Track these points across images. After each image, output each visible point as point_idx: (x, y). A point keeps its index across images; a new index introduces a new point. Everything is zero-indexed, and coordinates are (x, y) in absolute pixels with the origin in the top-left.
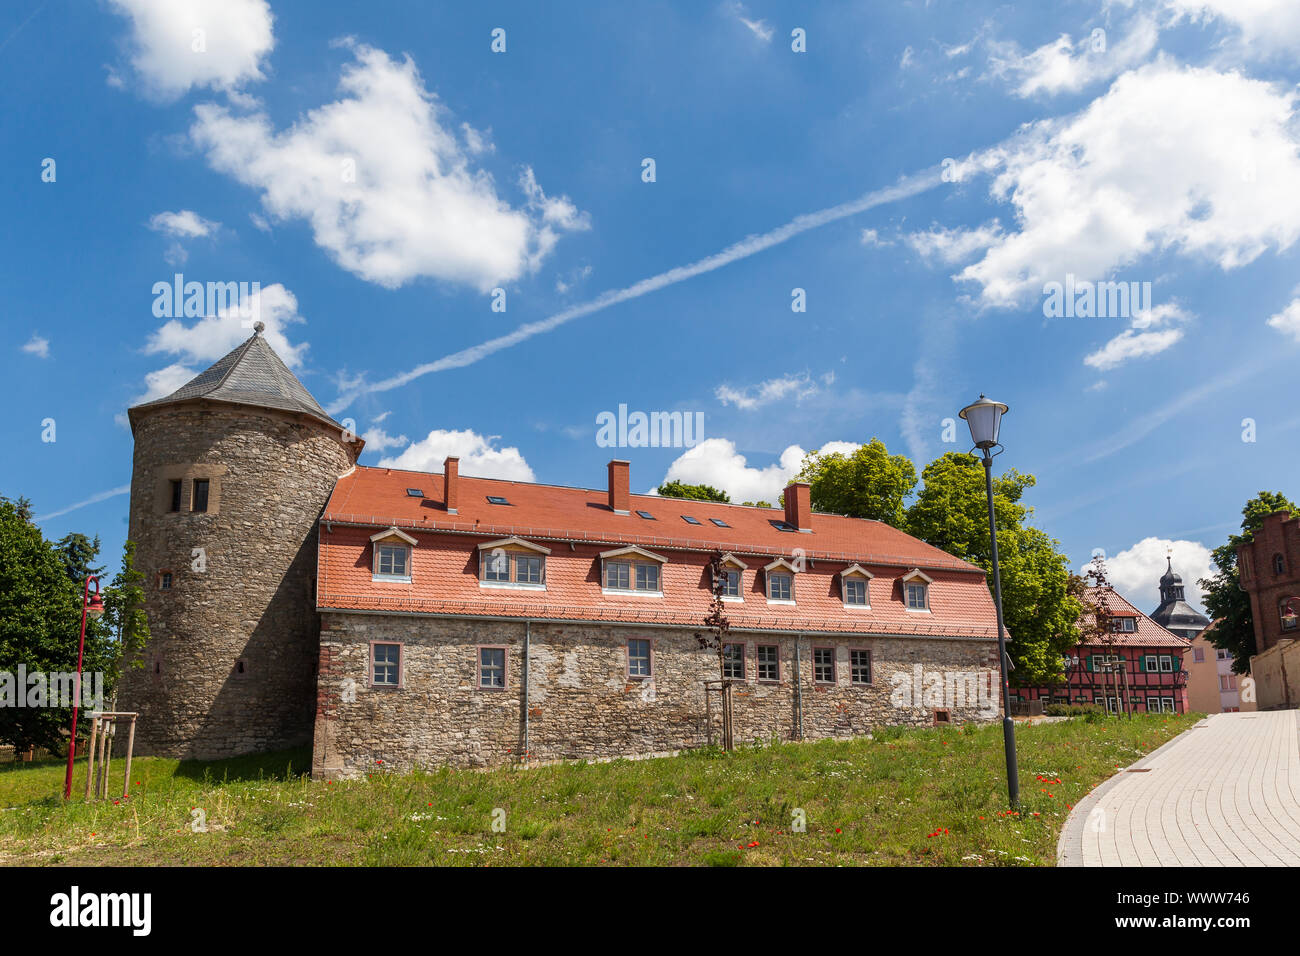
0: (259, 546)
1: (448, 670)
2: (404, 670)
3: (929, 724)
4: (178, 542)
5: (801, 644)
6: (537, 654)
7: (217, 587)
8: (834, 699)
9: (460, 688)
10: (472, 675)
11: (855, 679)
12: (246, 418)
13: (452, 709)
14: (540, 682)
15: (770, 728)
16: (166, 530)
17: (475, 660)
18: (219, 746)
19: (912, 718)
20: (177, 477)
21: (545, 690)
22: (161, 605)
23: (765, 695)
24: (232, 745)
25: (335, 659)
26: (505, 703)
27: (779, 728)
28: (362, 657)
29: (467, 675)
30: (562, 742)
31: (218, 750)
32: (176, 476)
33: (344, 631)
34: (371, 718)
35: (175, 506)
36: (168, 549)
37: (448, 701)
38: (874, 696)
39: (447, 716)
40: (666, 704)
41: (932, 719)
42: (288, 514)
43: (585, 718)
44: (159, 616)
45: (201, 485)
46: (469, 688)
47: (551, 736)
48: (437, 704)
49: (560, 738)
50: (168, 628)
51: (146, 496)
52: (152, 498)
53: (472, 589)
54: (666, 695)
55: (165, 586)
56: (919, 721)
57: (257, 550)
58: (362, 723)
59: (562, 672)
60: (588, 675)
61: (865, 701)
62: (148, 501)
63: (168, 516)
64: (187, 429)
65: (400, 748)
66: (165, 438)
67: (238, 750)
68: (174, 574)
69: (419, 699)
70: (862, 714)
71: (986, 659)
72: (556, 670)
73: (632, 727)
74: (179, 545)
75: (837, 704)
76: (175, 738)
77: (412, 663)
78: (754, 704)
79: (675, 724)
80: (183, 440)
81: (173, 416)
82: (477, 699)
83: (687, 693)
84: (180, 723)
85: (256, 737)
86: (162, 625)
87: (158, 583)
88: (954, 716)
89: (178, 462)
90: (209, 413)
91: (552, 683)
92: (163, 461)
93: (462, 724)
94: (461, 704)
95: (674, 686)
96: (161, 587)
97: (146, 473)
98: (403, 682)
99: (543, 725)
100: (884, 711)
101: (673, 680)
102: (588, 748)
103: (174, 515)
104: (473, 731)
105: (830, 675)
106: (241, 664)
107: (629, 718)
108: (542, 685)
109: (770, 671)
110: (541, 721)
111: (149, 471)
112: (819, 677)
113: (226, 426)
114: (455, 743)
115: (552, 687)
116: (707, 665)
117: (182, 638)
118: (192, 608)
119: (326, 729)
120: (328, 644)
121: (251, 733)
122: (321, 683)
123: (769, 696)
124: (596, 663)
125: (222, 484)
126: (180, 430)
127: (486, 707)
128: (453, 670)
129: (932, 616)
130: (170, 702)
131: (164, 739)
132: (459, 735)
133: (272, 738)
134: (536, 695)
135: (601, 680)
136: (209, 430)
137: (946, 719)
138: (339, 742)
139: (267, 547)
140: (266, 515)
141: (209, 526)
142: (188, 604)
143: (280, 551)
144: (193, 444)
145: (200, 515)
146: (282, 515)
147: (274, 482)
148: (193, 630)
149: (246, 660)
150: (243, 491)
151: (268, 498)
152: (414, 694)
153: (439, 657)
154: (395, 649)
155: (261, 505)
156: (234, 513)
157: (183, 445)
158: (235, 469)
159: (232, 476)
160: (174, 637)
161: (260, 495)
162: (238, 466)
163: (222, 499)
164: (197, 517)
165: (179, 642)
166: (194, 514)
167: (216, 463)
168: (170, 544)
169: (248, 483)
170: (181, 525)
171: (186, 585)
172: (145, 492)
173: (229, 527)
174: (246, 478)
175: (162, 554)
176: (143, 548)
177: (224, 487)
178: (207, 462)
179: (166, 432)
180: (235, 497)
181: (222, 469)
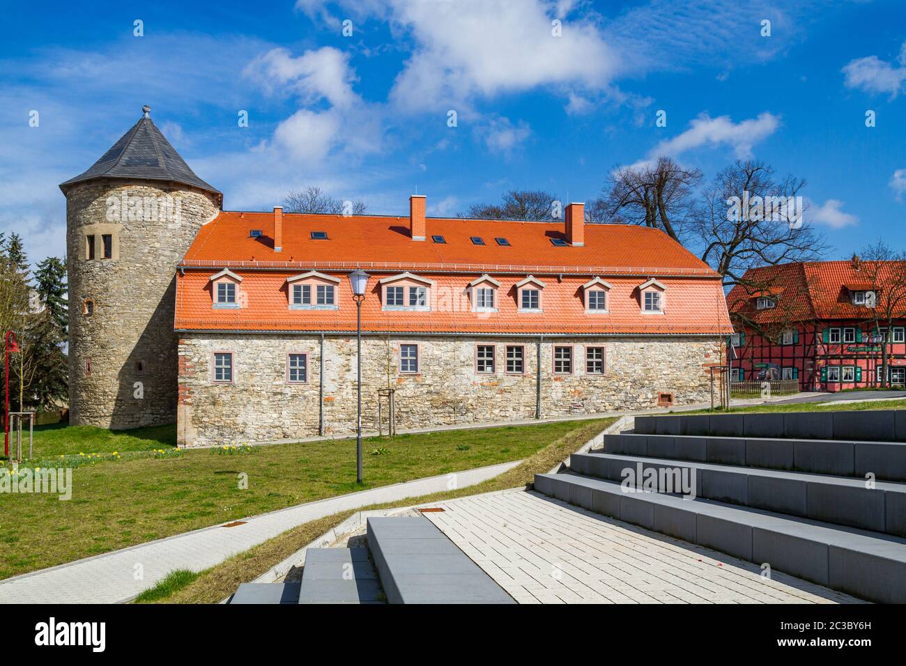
0: (147, 281)
1: (266, 371)
2: (235, 371)
3: (653, 404)
4: (95, 281)
5: (543, 345)
6: (330, 357)
7: (121, 311)
8: (570, 386)
9: (274, 383)
10: (283, 373)
11: (590, 370)
13: (269, 397)
14: (333, 378)
15: (514, 409)
16: (87, 272)
17: (285, 362)
18: (130, 420)
19: (638, 400)
20: (92, 234)
21: (336, 383)
22: (88, 324)
23: (511, 384)
24: (137, 419)
25: (188, 364)
26: (306, 393)
27: (522, 409)
28: (207, 362)
29: (280, 374)
30: (349, 420)
31: (129, 422)
33: (194, 345)
34: (214, 404)
35: (92, 255)
36: (89, 285)
37: (267, 392)
38: (606, 383)
39: (265, 402)
40: (429, 392)
41: (657, 399)
42: (166, 256)
43: (366, 403)
44: (87, 332)
45: (107, 239)
46: (281, 382)
47: (341, 416)
48: (258, 394)
49: (348, 417)
51: (74, 247)
52: (78, 249)
53: (283, 311)
54: (430, 385)
55: (89, 311)
56: (645, 402)
57: (145, 283)
58: (208, 407)
59: (349, 370)
60: (369, 372)
61: (598, 388)
62: (75, 251)
63: (88, 262)
64: (96, 199)
65: (235, 424)
66: (82, 205)
67: (142, 423)
68: (94, 302)
69: (246, 390)
70: (594, 398)
71: (711, 351)
72: (344, 369)
73: (402, 410)
74: (96, 283)
75: (573, 390)
76: (103, 415)
77: (240, 366)
78: (502, 391)
79: (437, 408)
80: (93, 208)
81: (86, 189)
82: (287, 390)
83: (446, 384)
84: (104, 404)
85: (153, 414)
86: (89, 338)
87: (85, 309)
88: (677, 397)
89: (91, 223)
90: (109, 186)
91: (341, 378)
92: (82, 222)
93: (277, 408)
94: (275, 394)
95: (436, 379)
96: (87, 312)
97: (73, 231)
98: (235, 378)
99: (334, 408)
100: (614, 395)
101: (435, 374)
102: (368, 424)
103: (92, 261)
104: (284, 413)
105: (568, 367)
106: (140, 364)
107: (400, 403)
108: (334, 380)
109: (516, 365)
110: (333, 405)
111: (75, 230)
112: (558, 369)
114: (272, 421)
115: (341, 381)
116: (464, 362)
117: (102, 348)
118: (106, 326)
119: (184, 413)
120: (183, 354)
121: (149, 411)
122: (180, 380)
123: (514, 385)
124: (375, 363)
125: (120, 238)
126: (91, 199)
127: (294, 396)
128: (270, 371)
129: (665, 317)
130: (97, 390)
131: (96, 415)
132: (275, 415)
133: (164, 414)
134: (329, 387)
135: (379, 376)
137: (670, 400)
138: (193, 420)
139: (153, 281)
140: (150, 258)
141: (114, 268)
142: (104, 323)
143: (162, 283)
144: (100, 210)
145: (108, 260)
146: (161, 257)
147: (155, 233)
148: (108, 342)
149: (143, 361)
150: (133, 242)
151: (151, 246)
152: (242, 388)
153: (259, 361)
154: (229, 356)
155: (147, 251)
156: (129, 258)
157: (94, 210)
158: (128, 226)
159: (126, 232)
160: (97, 347)
161: (146, 244)
162: (130, 224)
163: (121, 249)
164: (105, 262)
165: (100, 350)
166: (103, 260)
167: (116, 223)
168: (90, 282)
169: (137, 235)
170: (96, 269)
171: (102, 311)
172: (73, 244)
173: (126, 269)
174: (136, 232)
175: (86, 289)
176: (75, 284)
177: (122, 240)
178: (110, 222)
179: (83, 201)
180: (129, 247)
181: (119, 227)
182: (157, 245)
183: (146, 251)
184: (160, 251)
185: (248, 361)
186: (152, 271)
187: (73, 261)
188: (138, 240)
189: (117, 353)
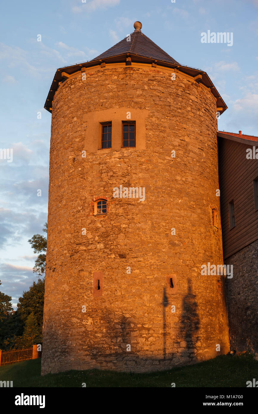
4: (111, 173)
12: (162, 73)
22: (97, 229)
32: (107, 119)
35: (106, 143)
36: (102, 180)
42: (195, 153)
44: (97, 238)
45: (129, 126)
50: (105, 248)
51: (76, 138)
52: (83, 139)
55: (99, 211)
62: (79, 142)
63: (99, 152)
64: (113, 82)
66: (93, 90)
68: (108, 200)
74: (112, 176)
80: (109, 91)
86: (101, 246)
87: (93, 208)
89: (107, 108)
92: (92, 108)
97: (75, 119)
103: (107, 151)
106: (171, 280)
111: (78, 118)
113: (146, 80)
118: (128, 230)
125: (146, 126)
126: (107, 82)
136: (133, 82)
139: (184, 179)
141: (139, 159)
142: (124, 226)
143: (192, 183)
144: (120, 93)
145: (131, 150)
146: (191, 154)
147: (185, 126)
148: (131, 250)
150: (163, 131)
151: (181, 138)
155: (177, 144)
156: (158, 149)
157: (111, 94)
158: (156, 114)
159: (154, 119)
160: (113, 256)
161: (176, 136)
162: (158, 111)
163: (147, 137)
164: (127, 151)
165: (118, 260)
166: (124, 150)
167: (141, 108)
168: (104, 175)
169: (166, 125)
170: (113, 159)
171: (121, 211)
172: (75, 135)
173: (155, 161)
174: (165, 121)
175: (95, 183)
176: (75, 181)
177: (148, 127)
178: (133, 107)
179: (94, 84)
180: (158, 136)
181: (145, 113)
182: (187, 139)
184: (190, 147)
187: (73, 153)
188: (168, 130)
189: (143, 264)
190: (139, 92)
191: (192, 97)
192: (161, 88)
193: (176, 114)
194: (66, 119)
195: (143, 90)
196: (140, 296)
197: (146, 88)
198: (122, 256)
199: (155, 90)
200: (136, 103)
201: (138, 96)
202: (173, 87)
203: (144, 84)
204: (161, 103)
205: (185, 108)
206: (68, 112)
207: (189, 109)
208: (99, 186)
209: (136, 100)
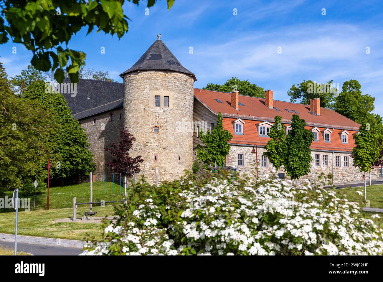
2: (245, 162)
3: (361, 179)
4: (160, 117)
5: (333, 155)
8: (340, 171)
10: (260, 163)
11: (345, 165)
17: (260, 159)
19: (357, 177)
22: (155, 138)
25: (229, 158)
26: (267, 172)
28: (235, 158)
32: (158, 95)
33: (231, 150)
36: (156, 119)
37: (255, 171)
41: (362, 177)
44: (155, 141)
45: (167, 98)
46: (259, 167)
51: (145, 100)
52: (148, 101)
53: (257, 137)
55: (155, 131)
61: (347, 172)
62: (146, 102)
63: (155, 108)
64: (161, 79)
66: (152, 81)
68: (159, 127)
70: (347, 176)
75: (341, 173)
77: (246, 159)
80: (159, 82)
82: (261, 170)
86: (157, 144)
87: (153, 130)
88: (367, 176)
89: (158, 90)
92: (152, 89)
96: (154, 132)
98: (245, 165)
100: (351, 175)
103: (158, 108)
105: (339, 164)
109: (326, 163)
113: (173, 78)
118: (166, 139)
123: (325, 170)
126: (158, 79)
127: (263, 173)
130: (161, 169)
136: (168, 80)
140: (184, 109)
141: (170, 112)
142: (165, 137)
144: (163, 84)
145: (168, 108)
146: (187, 109)
147: (185, 97)
148: (167, 146)
149: (181, 156)
152: (247, 169)
153: (252, 158)
154: (242, 155)
156: (177, 108)
157: (160, 84)
158: (176, 93)
159: (176, 96)
160: (161, 148)
161: (183, 102)
162: (177, 92)
163: (173, 103)
164: (166, 109)
165: (163, 150)
166: (165, 108)
167: (171, 91)
168: (157, 117)
169: (180, 98)
170: (161, 112)
171: (164, 132)
172: (144, 99)
173: (175, 113)
174: (179, 97)
175: (154, 120)
176: (145, 117)
177: (174, 99)
178: (168, 90)
179: (153, 79)
180: (177, 103)
181: (173, 93)
182: (186, 103)
183: (183, 105)
184: (187, 106)
185: (249, 158)
186: (184, 115)
187: (144, 106)
188: (180, 100)
189: (171, 152)
190: (170, 84)
191: (188, 84)
192: (178, 82)
193: (183, 93)
194: (139, 90)
195: (172, 83)
196: (170, 163)
197: (173, 82)
198: (164, 149)
199: (176, 83)
200: (169, 89)
201: (170, 86)
202: (182, 81)
203: (172, 80)
204: (178, 89)
205: (186, 89)
206: (140, 87)
207: (187, 90)
208: (155, 121)
209: (169, 87)
